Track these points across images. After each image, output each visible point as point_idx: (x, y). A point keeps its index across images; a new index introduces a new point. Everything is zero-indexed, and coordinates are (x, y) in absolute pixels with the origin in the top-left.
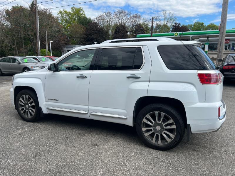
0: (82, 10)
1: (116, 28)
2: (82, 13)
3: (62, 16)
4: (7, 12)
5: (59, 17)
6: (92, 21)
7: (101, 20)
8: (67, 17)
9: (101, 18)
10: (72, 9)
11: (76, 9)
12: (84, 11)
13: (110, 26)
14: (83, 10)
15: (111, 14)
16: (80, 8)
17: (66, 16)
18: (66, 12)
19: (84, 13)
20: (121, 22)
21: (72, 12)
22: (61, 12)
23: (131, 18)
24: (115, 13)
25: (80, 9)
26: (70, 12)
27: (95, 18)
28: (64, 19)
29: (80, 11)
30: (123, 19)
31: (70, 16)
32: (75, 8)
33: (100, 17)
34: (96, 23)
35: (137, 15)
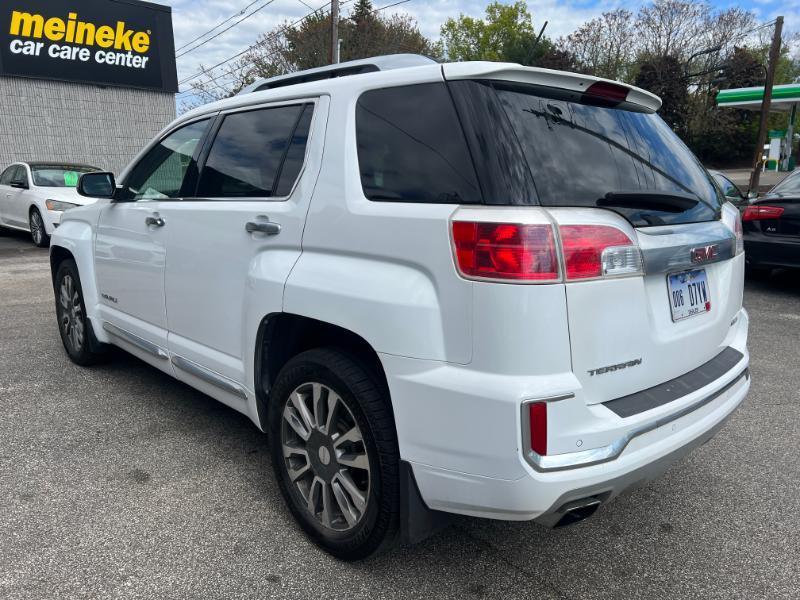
0: (523, 12)
1: (643, 68)
2: (523, 24)
3: (454, 36)
4: (292, 34)
5: (444, 42)
6: (554, 48)
7: (587, 41)
8: (469, 40)
9: (585, 35)
10: (491, 10)
11: (502, 9)
12: (528, 16)
13: (618, 63)
14: (527, 12)
15: (627, 18)
16: (517, 3)
17: (467, 35)
18: (467, 24)
19: (527, 23)
20: (664, 47)
21: (487, 23)
22: (451, 25)
23: (708, 26)
24: (642, 14)
25: (516, 8)
26: (481, 23)
27: (565, 38)
28: (460, 48)
29: (516, 18)
30: (672, 34)
31: (481, 35)
32: (500, 6)
33: (583, 31)
34: (566, 54)
35: (735, 15)
